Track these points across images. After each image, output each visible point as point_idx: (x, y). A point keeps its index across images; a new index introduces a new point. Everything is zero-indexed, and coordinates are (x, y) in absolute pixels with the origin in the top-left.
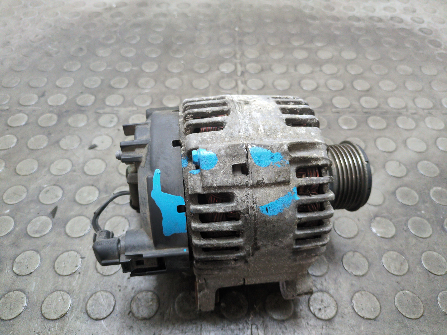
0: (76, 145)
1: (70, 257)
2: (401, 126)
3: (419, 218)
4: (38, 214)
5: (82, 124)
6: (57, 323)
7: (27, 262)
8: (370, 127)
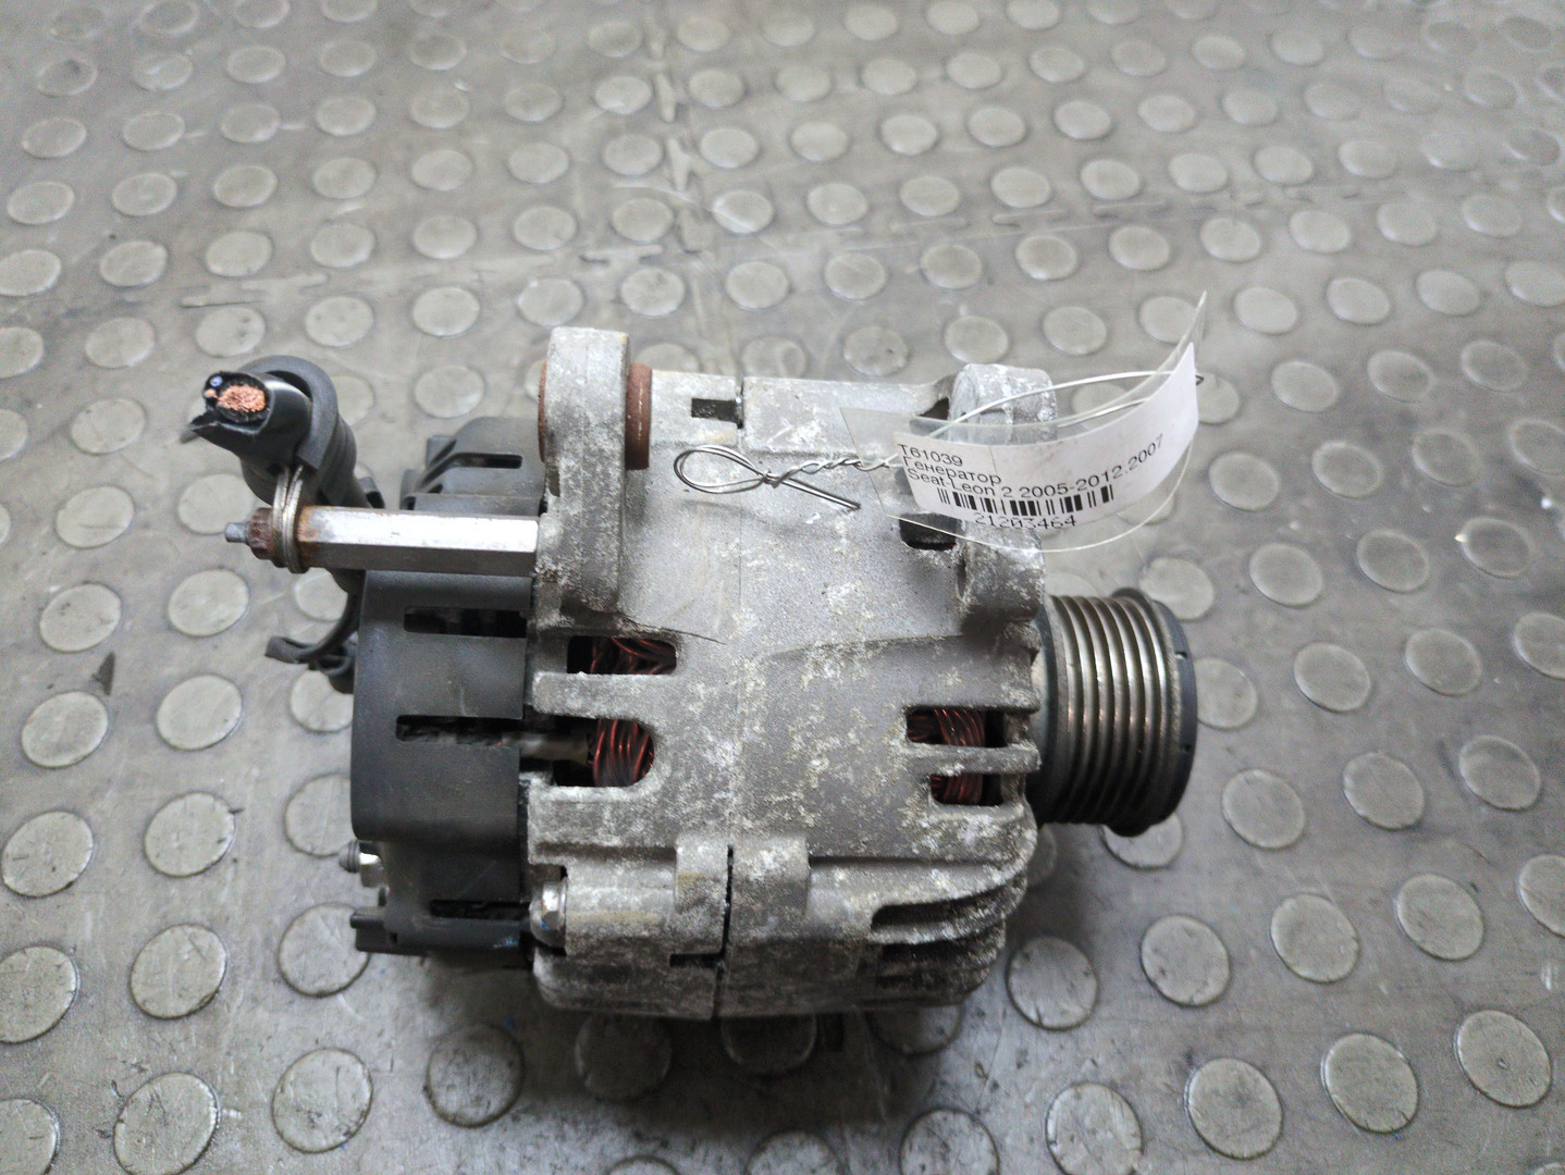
0: (133, 434)
1: (192, 814)
2: (1215, 251)
3: (1282, 548)
4: (50, 687)
5: (137, 356)
6: (194, 1025)
7: (47, 853)
8: (1119, 266)
